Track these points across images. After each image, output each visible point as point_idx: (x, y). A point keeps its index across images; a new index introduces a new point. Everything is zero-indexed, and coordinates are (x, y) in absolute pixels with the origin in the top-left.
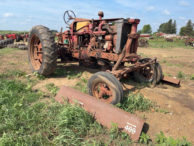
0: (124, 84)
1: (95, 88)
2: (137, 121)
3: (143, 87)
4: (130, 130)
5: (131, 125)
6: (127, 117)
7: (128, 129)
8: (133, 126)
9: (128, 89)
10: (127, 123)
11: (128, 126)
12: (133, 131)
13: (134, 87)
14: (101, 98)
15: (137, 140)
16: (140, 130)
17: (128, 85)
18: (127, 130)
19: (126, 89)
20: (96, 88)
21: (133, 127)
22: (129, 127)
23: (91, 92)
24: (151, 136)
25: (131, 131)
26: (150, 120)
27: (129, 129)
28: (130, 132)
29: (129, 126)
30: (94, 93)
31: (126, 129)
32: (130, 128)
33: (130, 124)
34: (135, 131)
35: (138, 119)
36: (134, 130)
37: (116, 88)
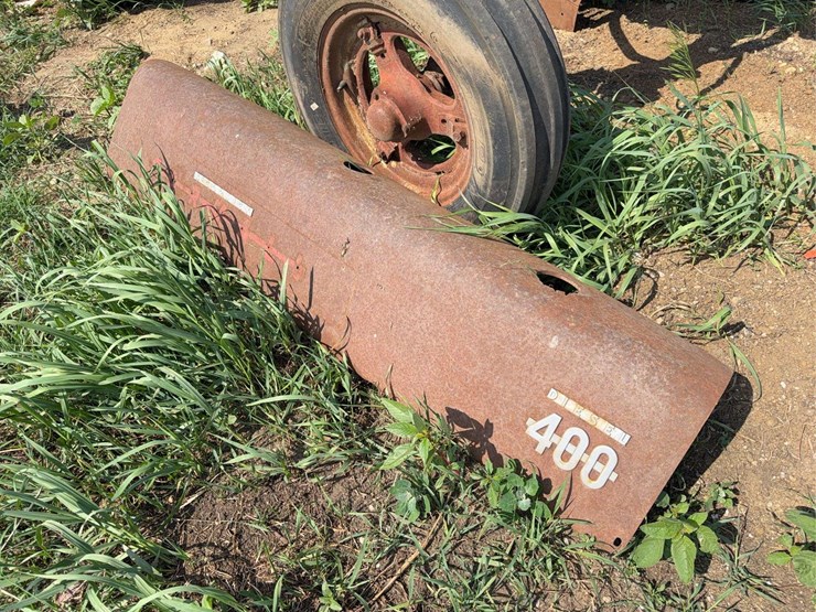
0: (623, 17)
1: (346, 79)
2: (646, 392)
3: (770, 33)
4: (566, 456)
5: (586, 415)
6: (554, 343)
7: (553, 446)
8: (603, 426)
9: (644, 60)
10: (553, 394)
11: (553, 420)
12: (591, 462)
13: (694, 38)
14: (395, 156)
15: (618, 542)
16: (657, 470)
17: (651, 25)
18: (540, 449)
19: (628, 62)
20: (353, 78)
21: (595, 438)
22: (559, 431)
23: (314, 106)
24: (751, 487)
25: (580, 465)
26: (773, 335)
27: (563, 443)
28: (569, 466)
29: (568, 420)
30: (346, 118)
31: (537, 436)
32: (574, 440)
33: (571, 406)
34: (607, 472)
35: (652, 370)
36: (603, 458)
37: (492, 74)
